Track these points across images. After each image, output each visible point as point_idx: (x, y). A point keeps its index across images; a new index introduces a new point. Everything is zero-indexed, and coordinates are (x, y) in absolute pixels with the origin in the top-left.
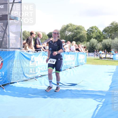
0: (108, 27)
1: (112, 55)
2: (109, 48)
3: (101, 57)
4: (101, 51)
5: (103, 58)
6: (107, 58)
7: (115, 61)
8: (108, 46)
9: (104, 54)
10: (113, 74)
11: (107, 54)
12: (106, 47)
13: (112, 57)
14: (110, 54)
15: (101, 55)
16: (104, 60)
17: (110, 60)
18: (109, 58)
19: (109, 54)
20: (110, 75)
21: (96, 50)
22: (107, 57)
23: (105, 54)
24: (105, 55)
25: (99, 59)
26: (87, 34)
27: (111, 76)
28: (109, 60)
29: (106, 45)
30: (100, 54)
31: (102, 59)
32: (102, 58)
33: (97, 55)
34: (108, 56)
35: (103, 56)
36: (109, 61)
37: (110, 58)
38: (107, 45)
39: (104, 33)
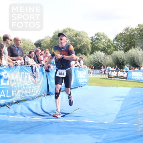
0: (121, 34)
1: (125, 73)
2: (121, 62)
3: (110, 75)
4: (110, 67)
5: (113, 78)
6: (118, 77)
7: (129, 81)
8: (121, 60)
9: (114, 72)
10: (123, 99)
11: (118, 71)
12: (118, 61)
13: (125, 76)
14: (123, 72)
15: (110, 73)
16: (114, 80)
17: (123, 80)
18: (121, 76)
19: (121, 71)
20: (119, 101)
21: (104, 66)
22: (118, 75)
23: (116, 71)
24: (116, 73)
25: (108, 79)
26: (91, 43)
27: (121, 102)
28: (121, 79)
29: (117, 58)
30: (109, 71)
31: (111, 79)
32: (111, 77)
33: (105, 73)
34: (120, 74)
35: (114, 74)
36: (121, 81)
37: (123, 77)
38: (119, 59)
39: (115, 42)
